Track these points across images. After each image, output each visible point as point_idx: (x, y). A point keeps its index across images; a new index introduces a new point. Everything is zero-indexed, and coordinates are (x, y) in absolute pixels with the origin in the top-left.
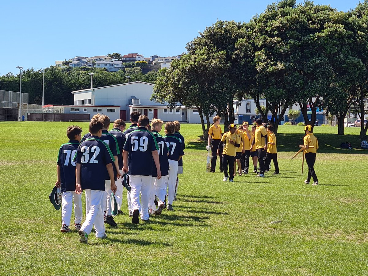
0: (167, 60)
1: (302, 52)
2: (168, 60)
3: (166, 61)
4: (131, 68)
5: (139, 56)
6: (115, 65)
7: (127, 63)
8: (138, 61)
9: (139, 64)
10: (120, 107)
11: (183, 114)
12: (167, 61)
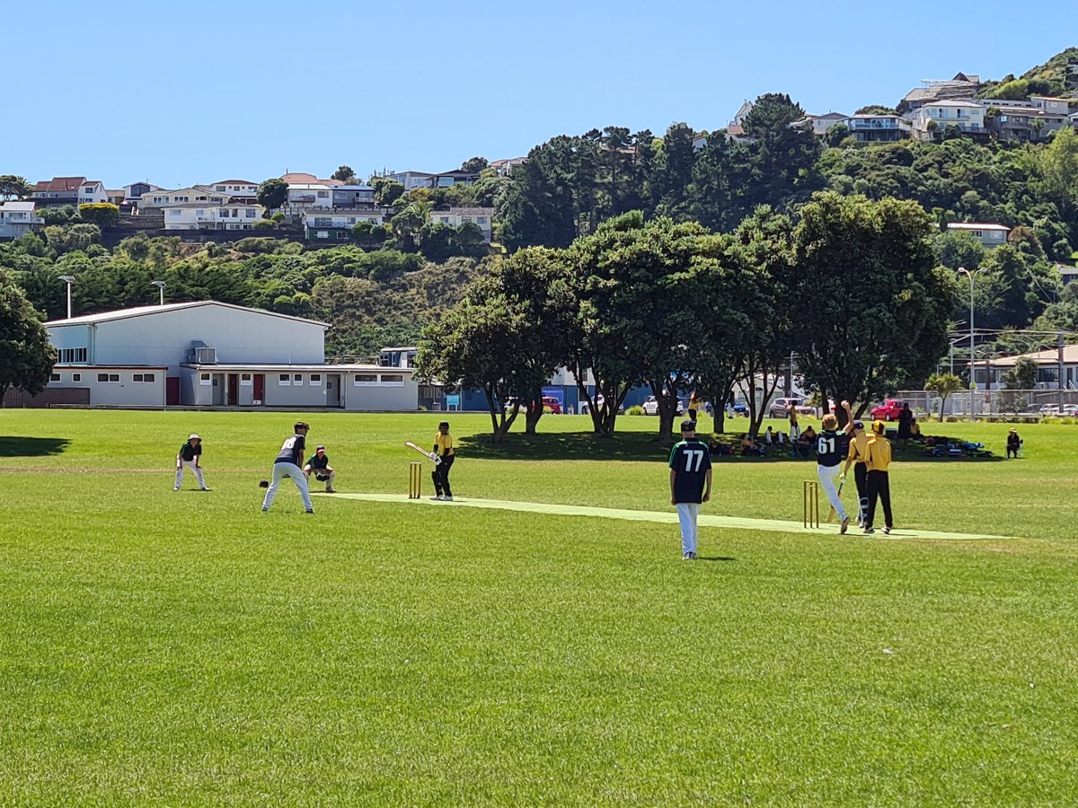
0: (181, 198)
1: (654, 302)
2: (187, 198)
3: (180, 203)
4: (66, 226)
5: (91, 186)
6: (11, 215)
7: (50, 210)
8: (87, 204)
9: (90, 214)
10: (167, 369)
11: (329, 386)
12: (183, 202)
